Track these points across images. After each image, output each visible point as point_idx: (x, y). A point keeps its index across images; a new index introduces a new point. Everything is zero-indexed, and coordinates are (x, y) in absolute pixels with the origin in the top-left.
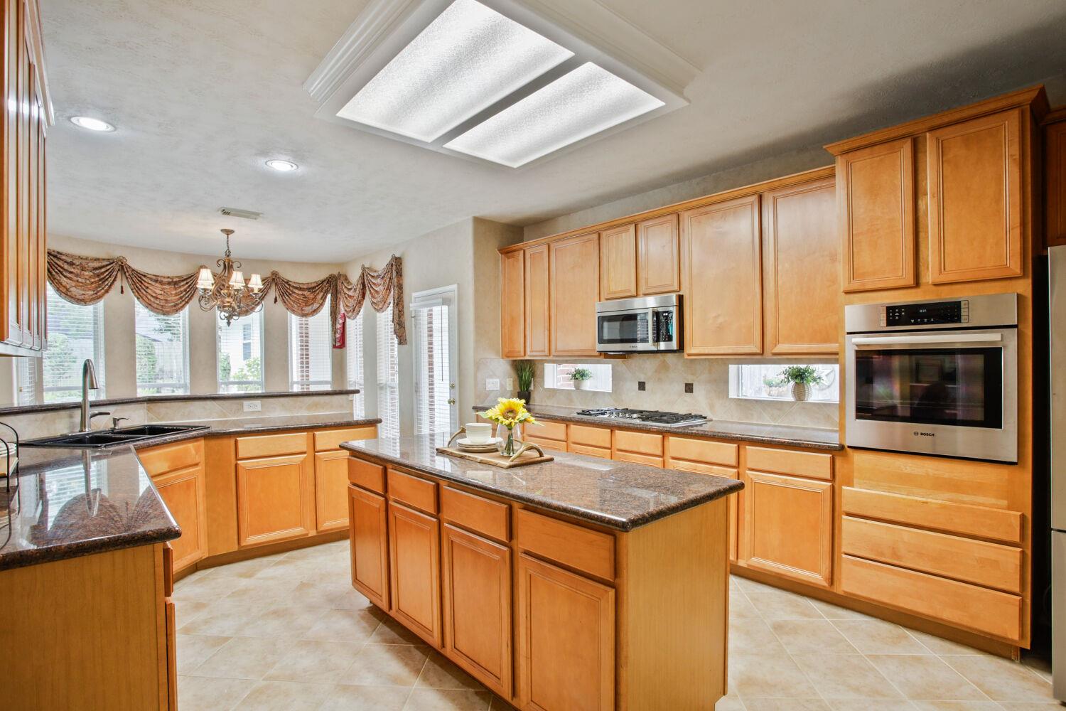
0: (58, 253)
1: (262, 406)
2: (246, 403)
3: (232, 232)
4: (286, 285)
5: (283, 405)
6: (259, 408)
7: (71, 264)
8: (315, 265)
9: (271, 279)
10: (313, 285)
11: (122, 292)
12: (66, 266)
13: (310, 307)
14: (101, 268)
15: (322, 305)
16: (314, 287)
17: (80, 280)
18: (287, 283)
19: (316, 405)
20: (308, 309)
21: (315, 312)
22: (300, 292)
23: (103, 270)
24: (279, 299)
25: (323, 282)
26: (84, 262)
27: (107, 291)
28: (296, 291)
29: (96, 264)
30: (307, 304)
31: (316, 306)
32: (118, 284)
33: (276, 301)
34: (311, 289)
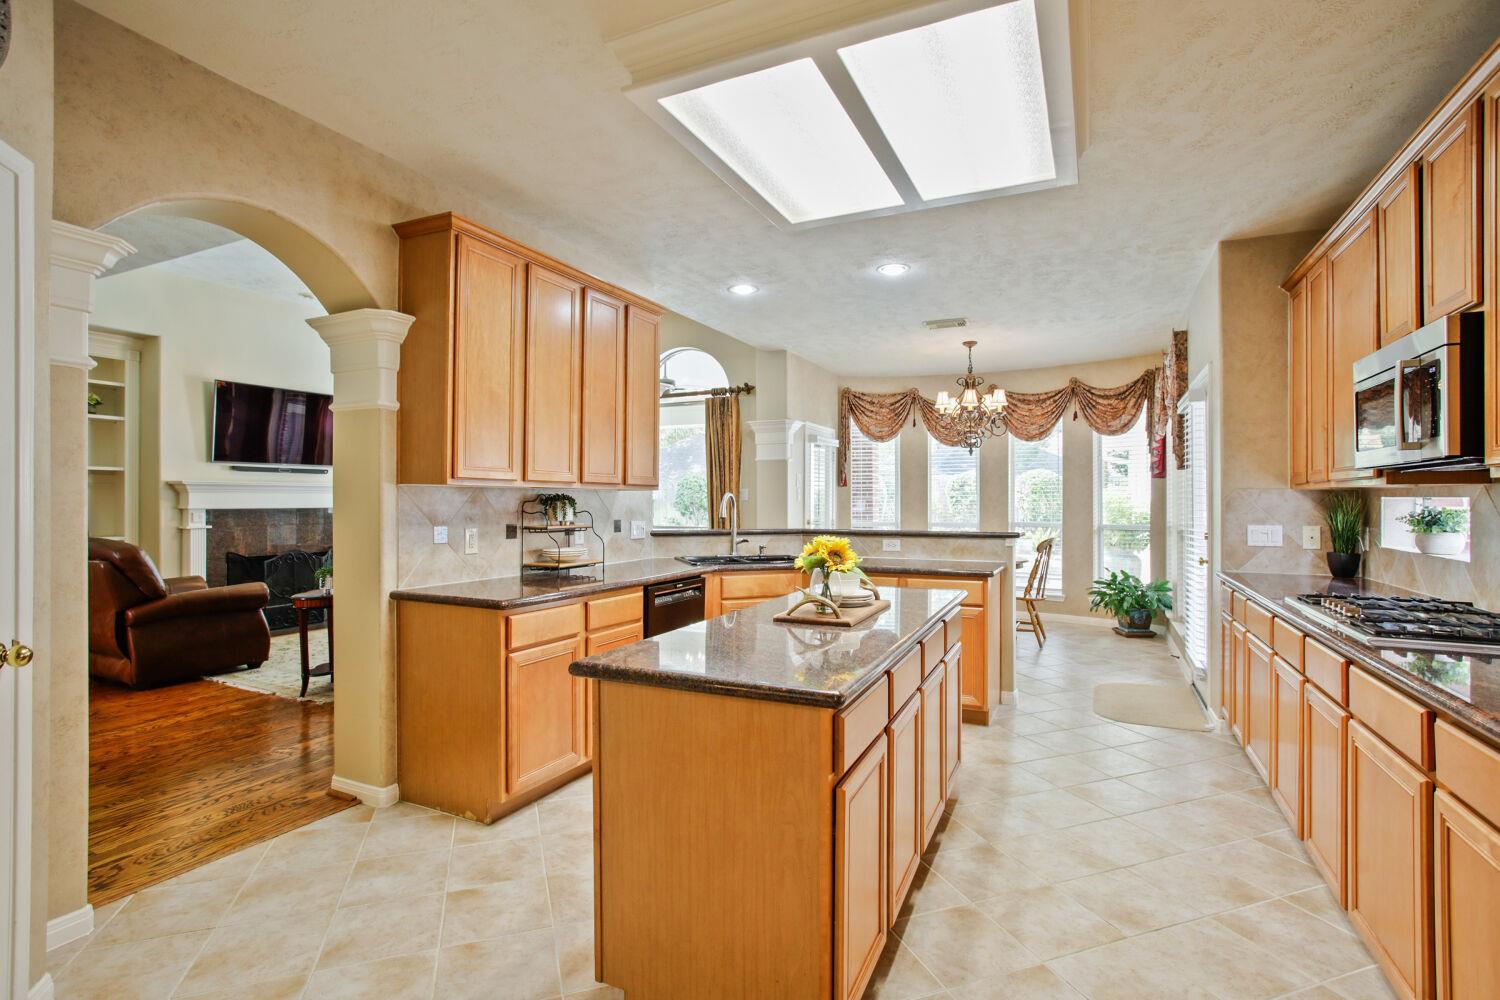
0: (862, 394)
1: (902, 545)
2: (886, 541)
3: (975, 343)
4: (1089, 395)
5: (924, 547)
6: (898, 548)
7: (872, 403)
8: (1128, 360)
9: (1069, 390)
10: (1122, 390)
11: (914, 425)
12: (868, 406)
13: (1117, 421)
14: (896, 403)
15: (1134, 416)
16: (1124, 393)
17: (878, 417)
18: (1089, 391)
19: (962, 551)
20: (1116, 424)
21: (1126, 427)
22: (1106, 402)
23: (897, 405)
24: (1079, 414)
25: (1136, 382)
26: (881, 399)
27: (901, 426)
28: (1101, 401)
29: (893, 400)
30: (1114, 418)
31: (1125, 418)
32: (911, 418)
33: (1075, 416)
34: (1121, 395)
